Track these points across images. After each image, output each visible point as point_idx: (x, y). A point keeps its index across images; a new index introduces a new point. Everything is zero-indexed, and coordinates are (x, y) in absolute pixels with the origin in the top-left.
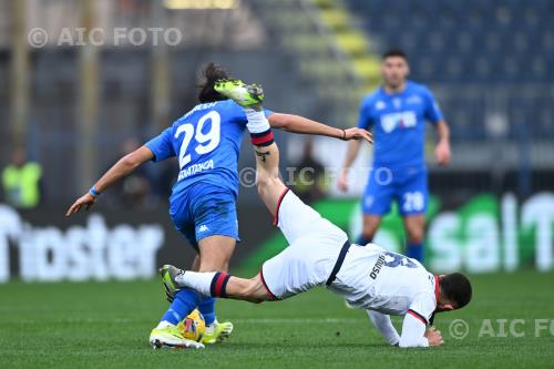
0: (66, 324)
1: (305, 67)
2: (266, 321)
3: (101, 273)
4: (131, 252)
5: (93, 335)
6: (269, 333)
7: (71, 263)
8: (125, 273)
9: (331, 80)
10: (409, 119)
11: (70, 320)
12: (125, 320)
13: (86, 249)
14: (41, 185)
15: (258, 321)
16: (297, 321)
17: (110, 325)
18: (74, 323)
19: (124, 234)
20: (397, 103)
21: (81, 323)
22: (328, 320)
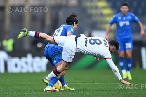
0: (21, 85)
1: (89, 11)
2: (78, 84)
3: (31, 70)
4: (39, 64)
5: (29, 88)
6: (79, 87)
7: (22, 67)
8: (38, 70)
9: (97, 15)
10: (127, 23)
11: (22, 84)
12: (38, 84)
13: (26, 63)
14: (14, 45)
15: (76, 84)
16: (87, 84)
17: (33, 85)
18: (23, 85)
19: (37, 59)
20: (124, 18)
21: (25, 85)
22: (96, 84)
